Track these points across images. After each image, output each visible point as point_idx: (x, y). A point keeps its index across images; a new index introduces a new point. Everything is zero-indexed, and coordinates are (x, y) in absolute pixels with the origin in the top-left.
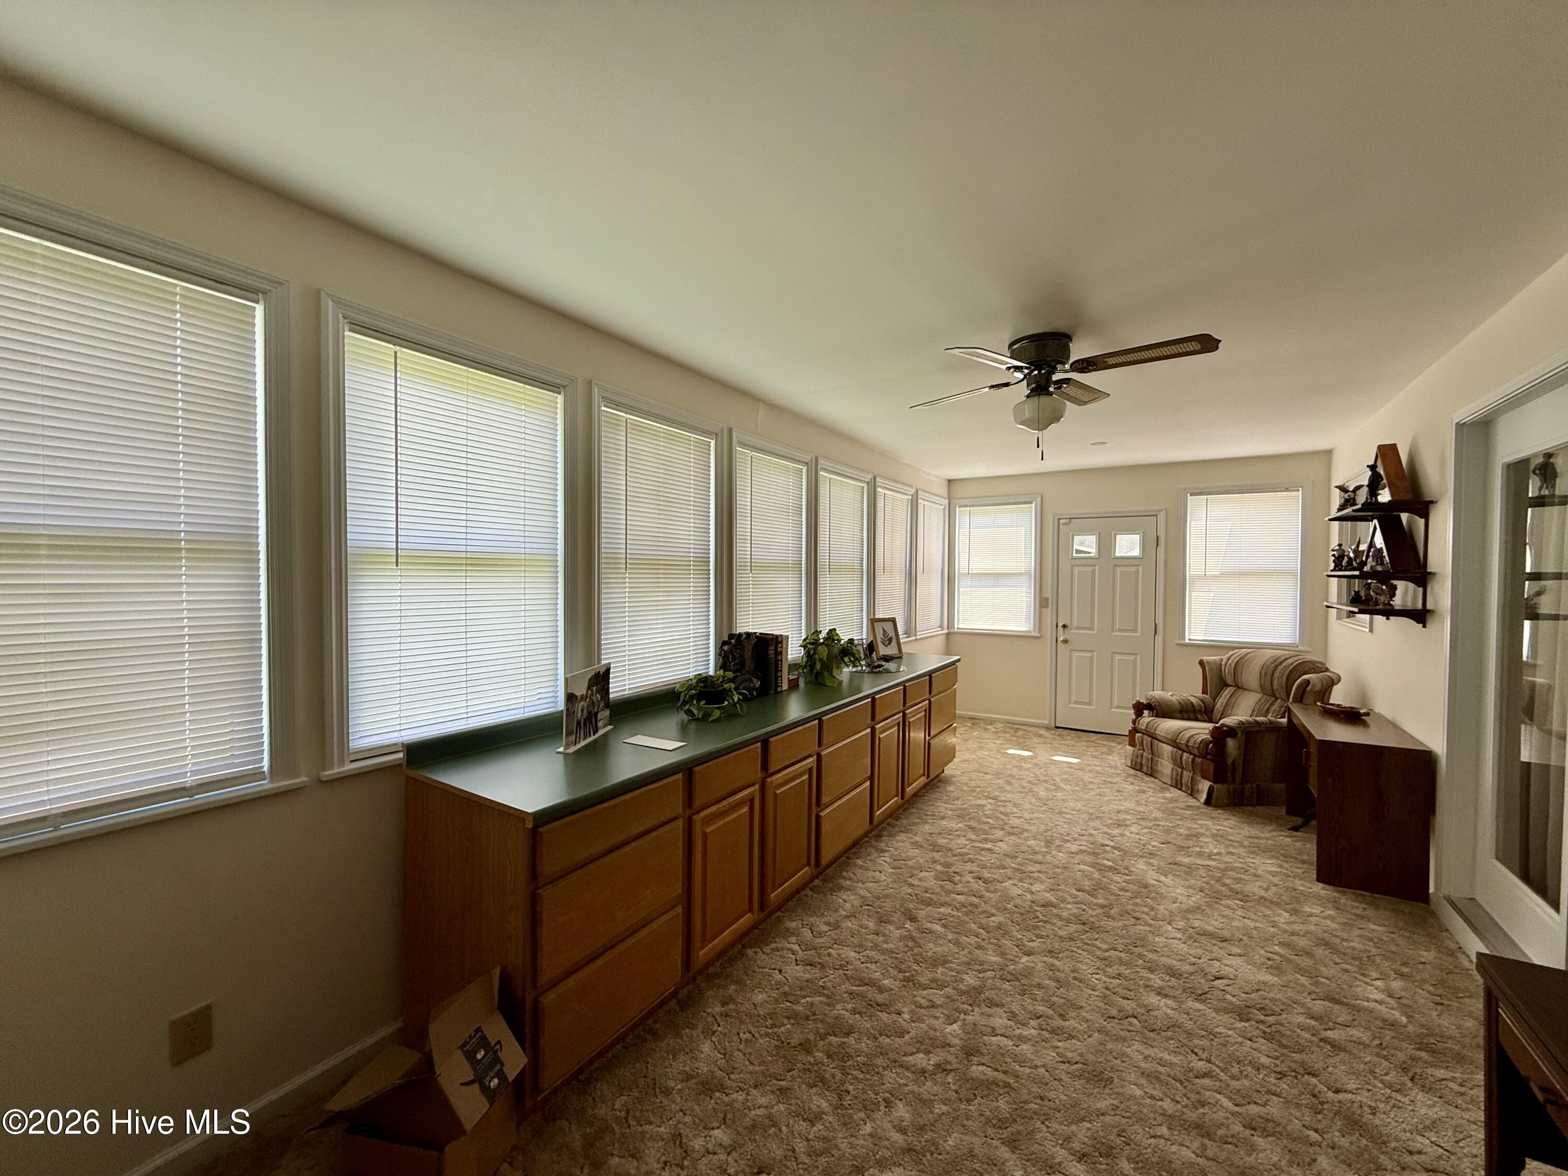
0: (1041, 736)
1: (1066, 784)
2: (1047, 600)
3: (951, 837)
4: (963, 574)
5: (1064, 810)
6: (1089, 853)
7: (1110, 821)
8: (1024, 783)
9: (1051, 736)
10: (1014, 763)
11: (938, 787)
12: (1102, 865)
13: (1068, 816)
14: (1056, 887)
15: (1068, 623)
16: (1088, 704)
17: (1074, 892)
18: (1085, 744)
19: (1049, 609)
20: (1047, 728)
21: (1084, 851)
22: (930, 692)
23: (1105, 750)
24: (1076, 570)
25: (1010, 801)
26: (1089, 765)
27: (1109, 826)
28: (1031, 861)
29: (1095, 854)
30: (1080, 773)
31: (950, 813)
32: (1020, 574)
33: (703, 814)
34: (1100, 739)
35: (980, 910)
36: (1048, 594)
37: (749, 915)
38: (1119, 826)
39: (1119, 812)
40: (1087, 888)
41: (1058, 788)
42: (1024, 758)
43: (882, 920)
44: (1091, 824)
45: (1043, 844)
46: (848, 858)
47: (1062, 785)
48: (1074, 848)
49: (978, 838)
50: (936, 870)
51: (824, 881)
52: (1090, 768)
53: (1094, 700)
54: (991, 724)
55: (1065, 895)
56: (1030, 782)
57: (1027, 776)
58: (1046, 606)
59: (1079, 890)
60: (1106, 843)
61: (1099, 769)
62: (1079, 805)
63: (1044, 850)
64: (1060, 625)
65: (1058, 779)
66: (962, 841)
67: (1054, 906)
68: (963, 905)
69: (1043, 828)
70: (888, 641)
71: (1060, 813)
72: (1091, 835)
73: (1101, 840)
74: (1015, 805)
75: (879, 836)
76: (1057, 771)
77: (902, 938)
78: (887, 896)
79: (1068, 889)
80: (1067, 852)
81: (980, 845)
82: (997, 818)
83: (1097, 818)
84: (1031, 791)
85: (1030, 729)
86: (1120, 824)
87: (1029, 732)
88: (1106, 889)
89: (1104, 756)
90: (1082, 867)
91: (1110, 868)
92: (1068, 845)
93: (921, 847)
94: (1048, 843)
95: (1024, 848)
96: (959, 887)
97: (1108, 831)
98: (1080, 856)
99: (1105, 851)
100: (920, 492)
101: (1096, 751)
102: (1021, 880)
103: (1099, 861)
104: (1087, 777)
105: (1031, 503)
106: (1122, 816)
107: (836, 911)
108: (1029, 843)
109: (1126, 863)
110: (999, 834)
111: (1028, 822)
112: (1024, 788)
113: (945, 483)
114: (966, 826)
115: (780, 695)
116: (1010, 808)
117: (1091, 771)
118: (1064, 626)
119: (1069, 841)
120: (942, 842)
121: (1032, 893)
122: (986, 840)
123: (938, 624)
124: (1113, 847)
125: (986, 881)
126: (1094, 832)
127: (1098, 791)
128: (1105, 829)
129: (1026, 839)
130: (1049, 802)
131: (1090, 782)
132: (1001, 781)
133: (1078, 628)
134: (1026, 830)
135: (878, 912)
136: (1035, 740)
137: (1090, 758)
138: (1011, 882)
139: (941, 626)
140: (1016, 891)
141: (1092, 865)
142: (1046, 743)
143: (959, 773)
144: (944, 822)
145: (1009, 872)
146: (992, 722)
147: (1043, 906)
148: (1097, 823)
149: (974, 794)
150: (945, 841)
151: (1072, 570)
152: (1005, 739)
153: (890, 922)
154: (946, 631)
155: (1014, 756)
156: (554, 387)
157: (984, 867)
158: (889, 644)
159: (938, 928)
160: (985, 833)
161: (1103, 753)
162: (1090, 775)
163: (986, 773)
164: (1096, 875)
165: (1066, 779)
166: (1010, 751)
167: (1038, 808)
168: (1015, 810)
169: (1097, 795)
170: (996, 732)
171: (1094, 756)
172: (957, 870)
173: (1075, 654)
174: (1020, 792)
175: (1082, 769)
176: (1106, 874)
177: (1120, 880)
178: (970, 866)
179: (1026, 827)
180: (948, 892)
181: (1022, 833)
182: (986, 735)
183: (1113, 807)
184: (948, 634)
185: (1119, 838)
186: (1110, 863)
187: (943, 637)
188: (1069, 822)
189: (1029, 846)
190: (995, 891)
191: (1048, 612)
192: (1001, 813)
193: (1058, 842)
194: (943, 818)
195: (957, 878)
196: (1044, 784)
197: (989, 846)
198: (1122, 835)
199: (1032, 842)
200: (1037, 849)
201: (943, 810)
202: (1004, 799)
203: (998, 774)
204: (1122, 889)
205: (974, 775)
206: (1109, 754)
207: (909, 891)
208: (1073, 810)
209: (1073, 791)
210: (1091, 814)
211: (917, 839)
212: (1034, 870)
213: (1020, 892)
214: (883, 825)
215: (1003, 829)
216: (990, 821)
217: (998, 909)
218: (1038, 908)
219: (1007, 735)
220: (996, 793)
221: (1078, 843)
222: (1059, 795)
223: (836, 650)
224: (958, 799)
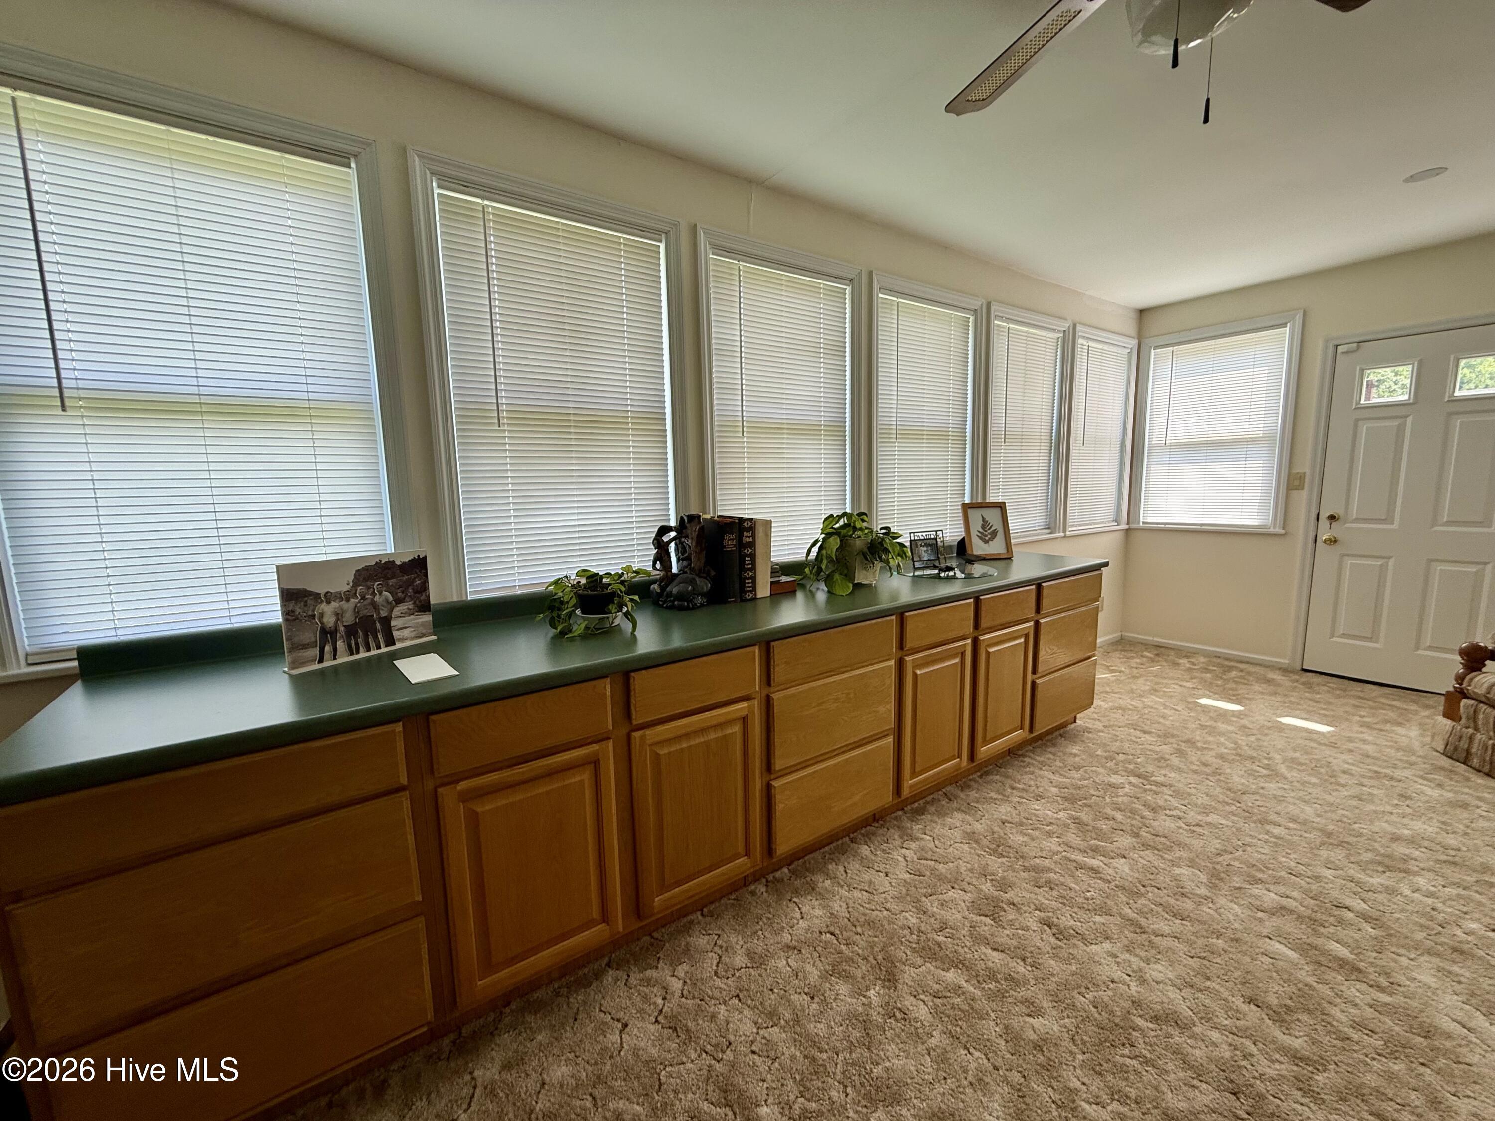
0: (1269, 681)
1: (1290, 768)
2: (1301, 477)
3: (1036, 833)
4: (1159, 446)
5: (1273, 817)
6: (1300, 918)
7: (1369, 856)
8: (1209, 757)
9: (1288, 683)
10: (1204, 720)
11: (1054, 745)
12: (1324, 952)
13: (1277, 830)
14: (1198, 981)
15: (1338, 511)
16: (1370, 639)
17: (1239, 1002)
18: (1353, 701)
19: (1304, 494)
20: (1285, 670)
21: (1292, 912)
22: (1038, 610)
23: (1392, 715)
24: (1364, 428)
25: (1171, 786)
26: (1351, 740)
27: (1363, 866)
28: (1166, 908)
29: (1314, 923)
30: (1327, 752)
31: (1055, 790)
32: (1253, 441)
33: (463, 785)
34: (1382, 696)
35: (1022, 993)
36: (1304, 466)
37: (602, 926)
38: (1389, 868)
39: (1396, 838)
40: (1273, 1001)
41: (1274, 774)
42: (1223, 715)
43: (836, 971)
44: (1324, 853)
45: (1204, 878)
46: (852, 841)
47: (1283, 769)
48: (1270, 898)
49: (1083, 845)
50: (980, 891)
51: (793, 872)
52: (1351, 746)
53: (1382, 635)
54: (1186, 657)
55: (1215, 1006)
56: (1221, 757)
57: (1219, 744)
58: (1300, 487)
59: (1251, 1001)
60: (1348, 902)
61: (1370, 749)
62: (1309, 811)
63: (1203, 891)
64: (1324, 515)
65: (1278, 758)
66: (1052, 844)
67: (1183, 1026)
68: (992, 975)
69: (1217, 844)
70: (988, 535)
71: (1264, 821)
72: (1317, 878)
73: (1335, 894)
74: (1177, 794)
75: (921, 811)
76: (1280, 744)
77: (852, 1017)
78: (870, 923)
79: (1226, 994)
80: (1251, 906)
81: (1080, 858)
82: (1133, 812)
83: (1341, 844)
84: (1217, 772)
85: (1252, 669)
86: (1388, 864)
87: (1249, 673)
88: (1319, 1012)
89: (1388, 727)
90: (1277, 947)
91: (1342, 963)
92: (1257, 890)
93: (977, 842)
94: (1216, 878)
95: (1163, 879)
96: (1004, 937)
97: (1361, 876)
98: (1276, 921)
99: (1340, 921)
100: (1079, 328)
101: (1374, 716)
102: (1128, 949)
103: (1319, 941)
104: (1340, 761)
105: (1284, 325)
106: (1400, 849)
107: (776, 933)
108: (1177, 871)
109: (1385, 960)
110: (1126, 841)
111: (1193, 828)
112: (1205, 765)
113: (1133, 315)
114: (1072, 817)
115: (749, 605)
116: (1166, 798)
117: (1351, 751)
118: (1332, 518)
119: (1261, 881)
120: (1016, 839)
121: (1142, 981)
122: (1095, 850)
123: (1112, 517)
124: (1367, 918)
125: (1060, 934)
126: (1328, 873)
127: (1357, 790)
128: (1354, 872)
129: (1174, 863)
130: (1245, 797)
131: (1344, 772)
132: (1166, 749)
133: (1357, 520)
134: (1179, 845)
135: (840, 952)
136: (1256, 687)
137: (1357, 728)
138: (1107, 945)
139: (1117, 521)
140: (1109, 969)
141: (1304, 949)
142: (1275, 693)
143: (1099, 726)
144: (1036, 805)
145: (1112, 923)
146: (1188, 654)
147: (1155, 1019)
148: (1338, 855)
149: (1110, 764)
150: (1021, 838)
151: (1356, 427)
152: (1203, 680)
153: (847, 977)
154: (1124, 526)
155: (1206, 709)
156: (339, 158)
157: (1066, 901)
158: (992, 539)
159: (922, 1012)
160: (1100, 835)
161: (1387, 722)
162: (1349, 758)
163: (1145, 732)
164: (1305, 974)
165: (1293, 760)
166: (1204, 701)
167: (1220, 806)
168: (1174, 802)
169: (1353, 797)
170: (1189, 670)
171: (1364, 725)
172: (1016, 900)
173: (1350, 561)
174: (1195, 772)
175: (1333, 745)
176: (1330, 975)
177: (1359, 998)
178: (1043, 897)
179: (1184, 837)
180: (979, 939)
181: (1169, 849)
182: (1173, 673)
183: (1381, 825)
184: (1127, 531)
185: (1381, 897)
186: (1344, 952)
187: (1119, 536)
188: (1279, 843)
189: (1175, 879)
190: (1068, 961)
191: (1302, 498)
192: (1145, 805)
193: (1237, 881)
194: (1038, 797)
195: (1011, 915)
196: (1248, 764)
197: (1095, 863)
198: (1391, 891)
199: (1184, 872)
200: (1189, 886)
201: (1045, 783)
202: (1160, 779)
203: (1166, 736)
204: (1358, 1025)
205: (1122, 733)
206: (1400, 724)
207: (913, 920)
208: (1294, 820)
209: (1303, 783)
210: (1329, 835)
211: (977, 826)
212: (1166, 929)
213: (1117, 974)
214: (935, 796)
215: (1137, 835)
216: (1119, 816)
217: (1057, 1000)
218: (1140, 1022)
219: (1209, 675)
220: (1150, 769)
221: (1282, 889)
222: (1272, 787)
223: (859, 543)
224: (1078, 768)
